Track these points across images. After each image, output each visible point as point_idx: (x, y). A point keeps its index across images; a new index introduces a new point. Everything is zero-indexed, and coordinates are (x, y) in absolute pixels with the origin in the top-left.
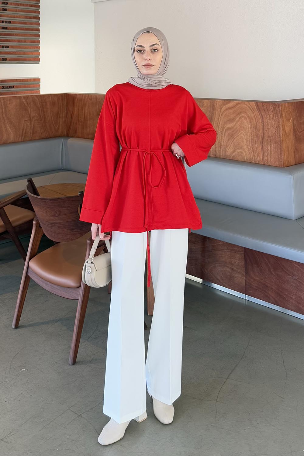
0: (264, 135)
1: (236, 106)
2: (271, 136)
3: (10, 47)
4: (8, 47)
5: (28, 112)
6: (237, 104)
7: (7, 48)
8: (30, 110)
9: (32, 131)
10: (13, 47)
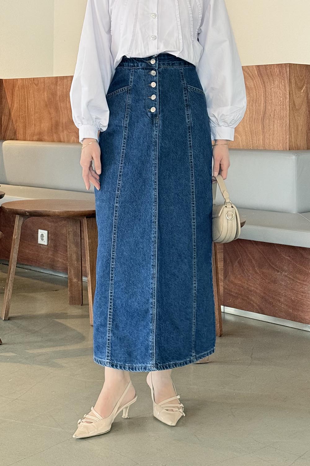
0: (265, 110)
2: (275, 110)
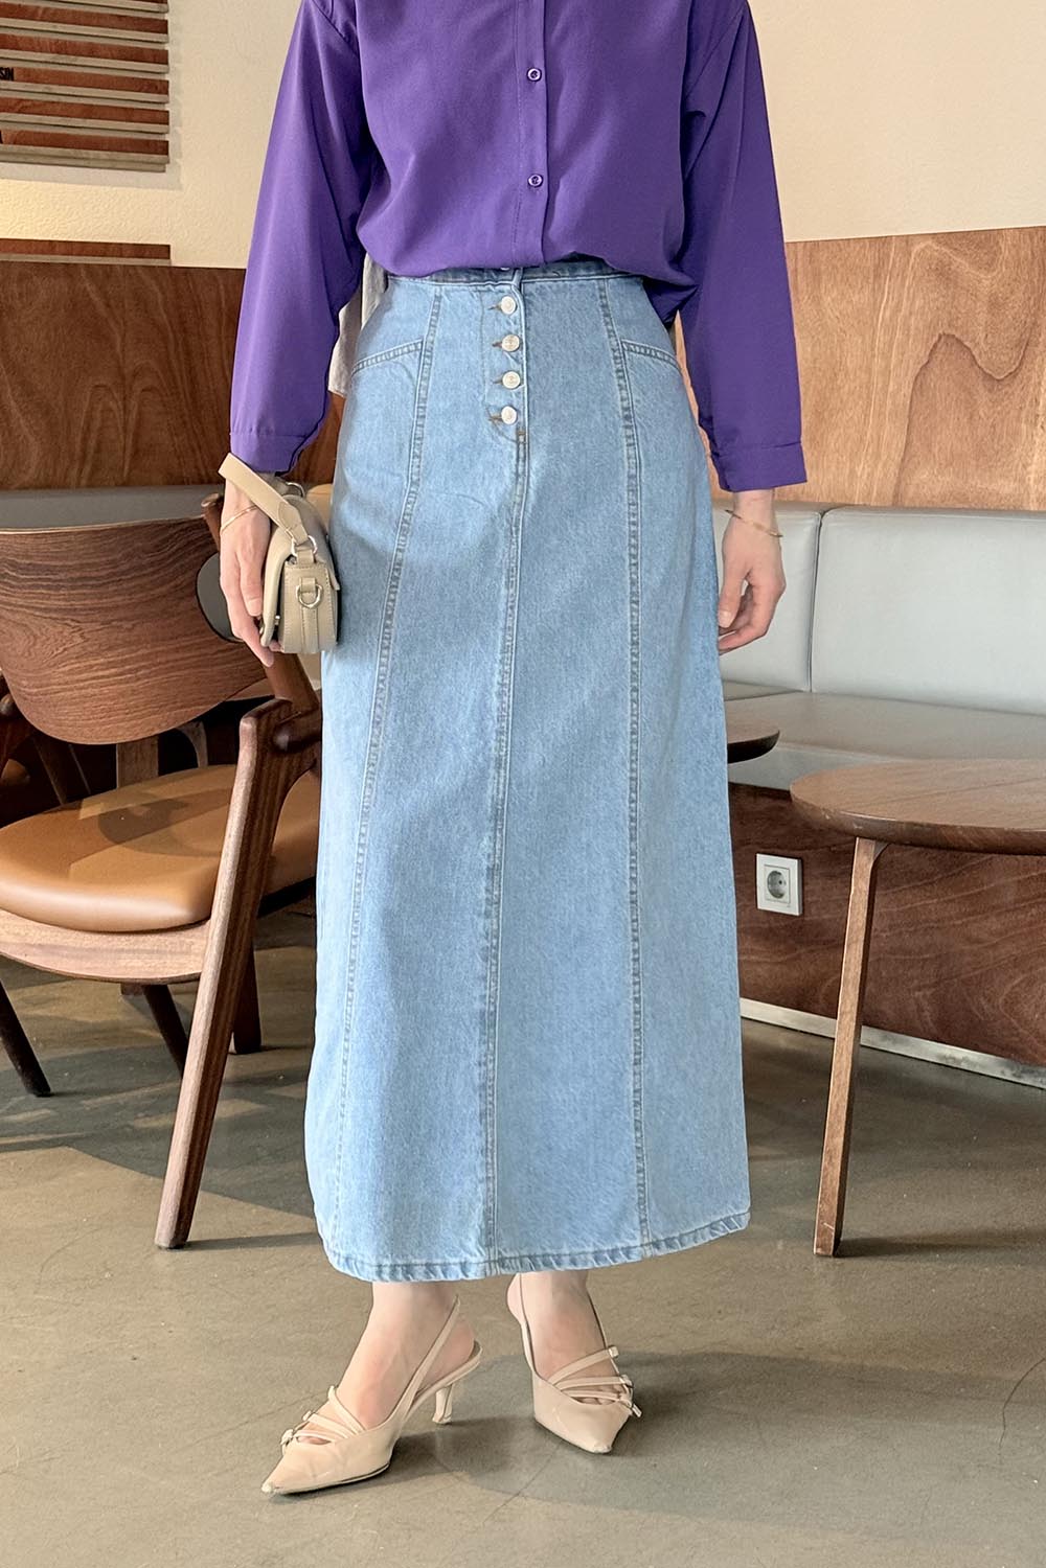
3: (16, 75)
4: (9, 75)
5: (112, 347)
8: (119, 340)
9: (130, 443)
10: (31, 76)
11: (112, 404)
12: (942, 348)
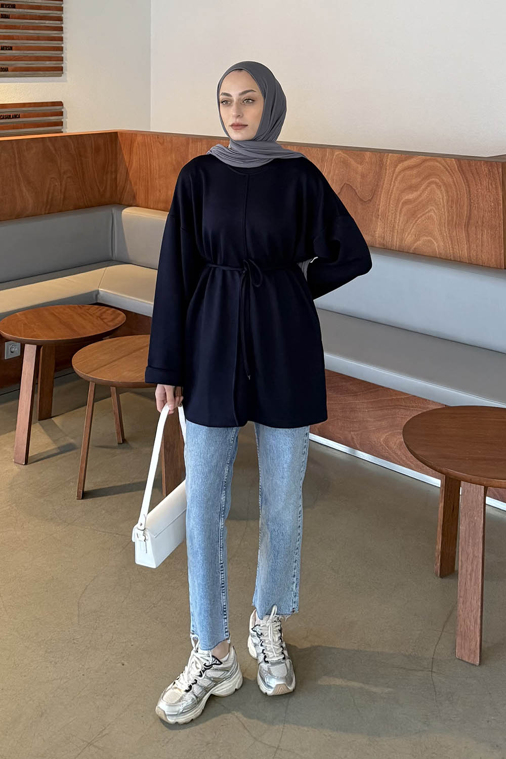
1: (421, 164)
3: (13, 48)
4: (11, 48)
5: (57, 164)
6: (424, 161)
7: (9, 50)
8: (59, 161)
9: (62, 196)
10: (18, 49)
11: (57, 184)
12: (345, 189)
